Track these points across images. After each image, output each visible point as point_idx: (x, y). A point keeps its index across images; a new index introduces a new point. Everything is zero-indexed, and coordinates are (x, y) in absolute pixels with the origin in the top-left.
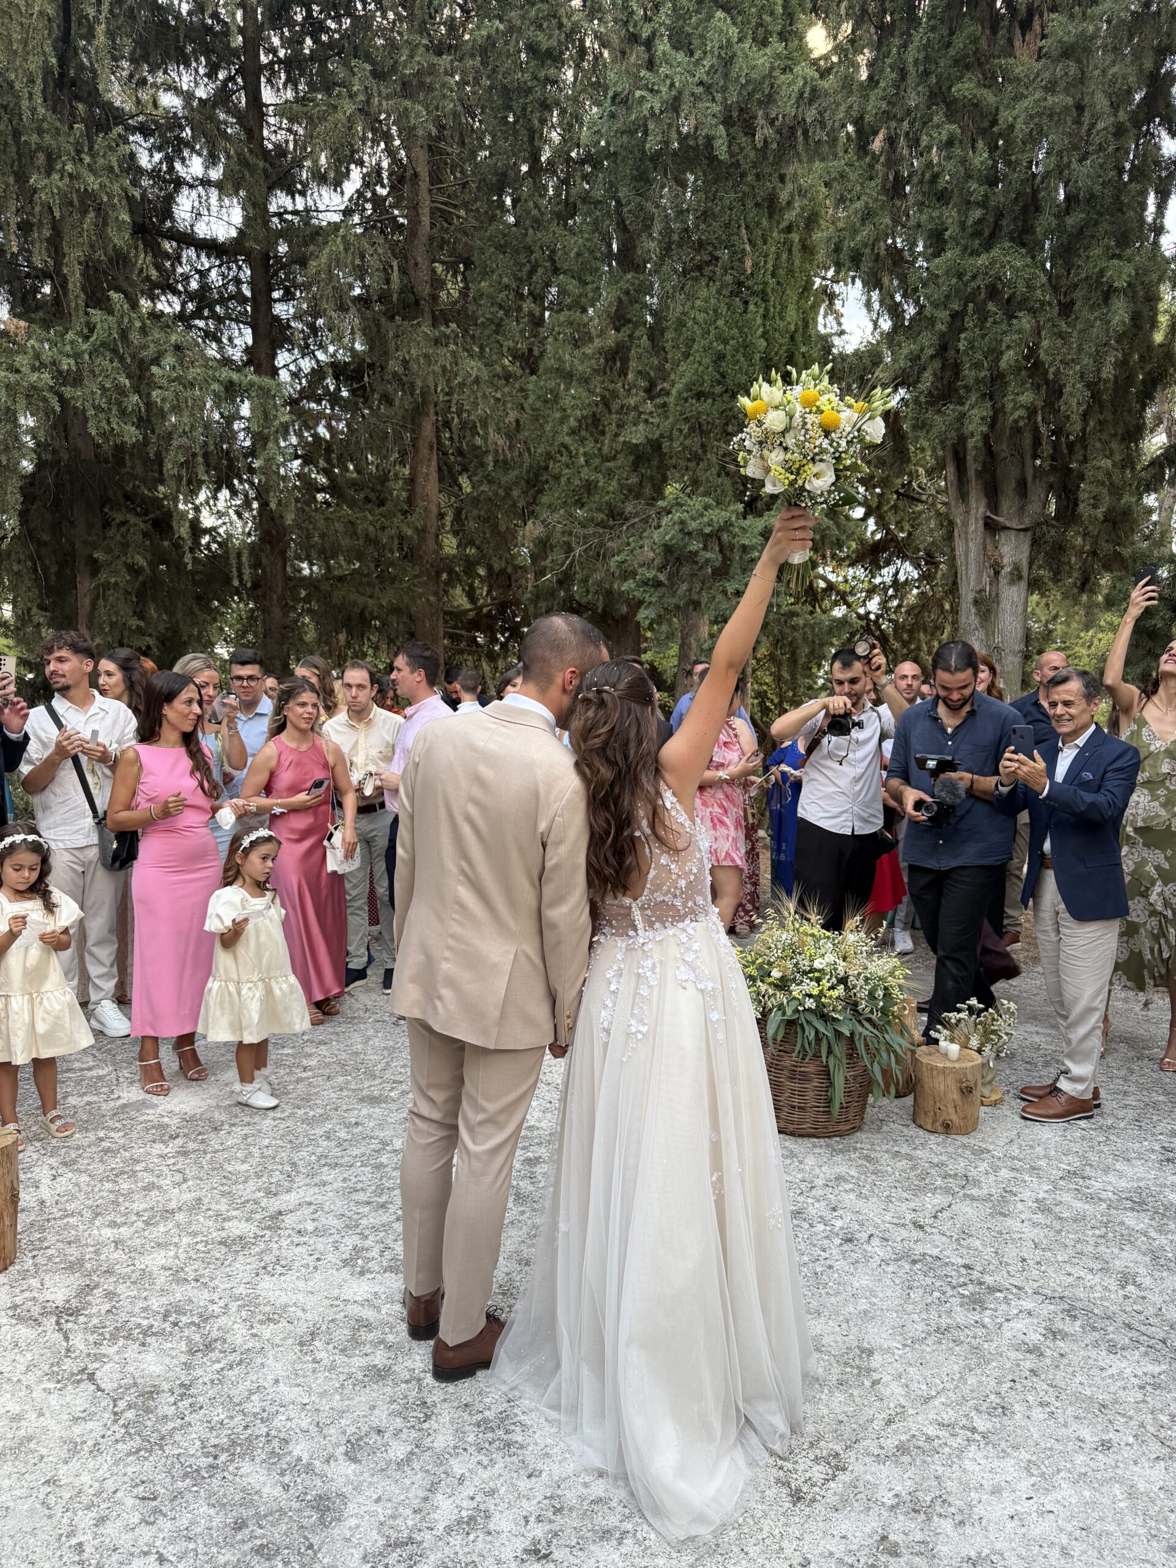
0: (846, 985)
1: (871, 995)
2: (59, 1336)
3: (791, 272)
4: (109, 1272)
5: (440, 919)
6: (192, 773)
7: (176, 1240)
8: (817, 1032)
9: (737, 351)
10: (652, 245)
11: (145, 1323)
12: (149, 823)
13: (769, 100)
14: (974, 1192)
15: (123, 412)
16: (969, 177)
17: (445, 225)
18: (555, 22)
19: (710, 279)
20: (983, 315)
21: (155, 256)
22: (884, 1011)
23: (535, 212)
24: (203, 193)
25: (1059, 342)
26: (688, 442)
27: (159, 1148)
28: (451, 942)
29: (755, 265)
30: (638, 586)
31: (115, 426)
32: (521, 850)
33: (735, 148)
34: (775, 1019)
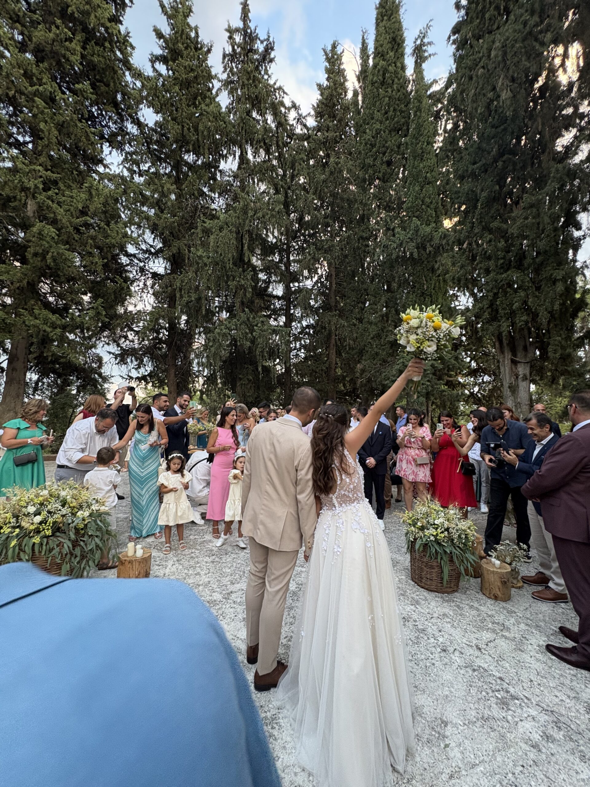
0: (448, 532)
1: (459, 536)
3: (440, 288)
5: (260, 498)
6: (232, 438)
8: (436, 550)
10: (395, 284)
12: (218, 452)
13: (431, 240)
14: (507, 634)
15: (246, 339)
16: (498, 250)
17: (339, 287)
18: (368, 230)
20: (506, 293)
21: (263, 301)
22: (465, 544)
24: (275, 284)
25: (536, 299)
28: (263, 507)
29: (428, 287)
31: (244, 343)
32: (288, 472)
33: (420, 255)
34: (419, 542)
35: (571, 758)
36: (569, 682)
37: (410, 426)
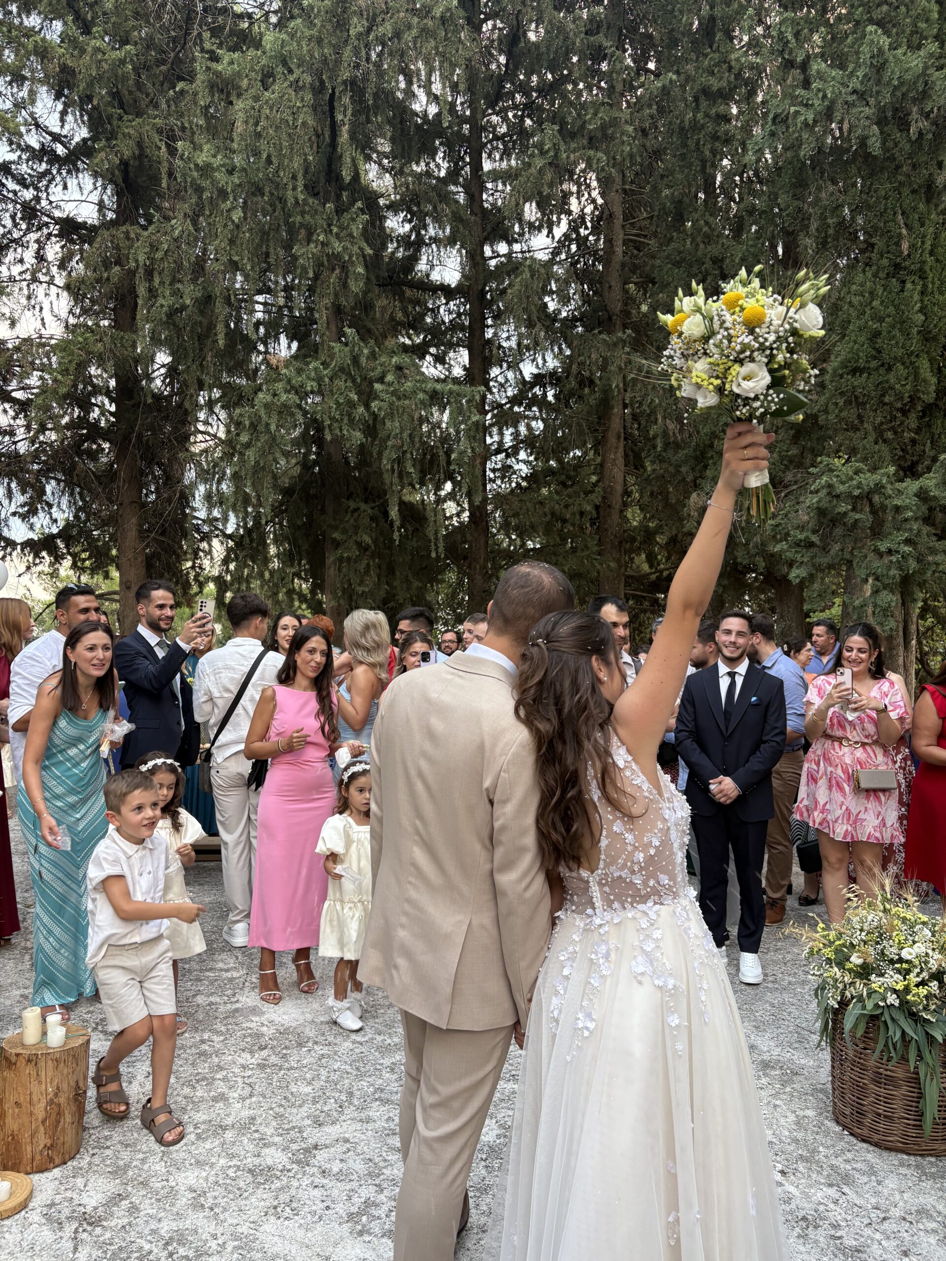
0: (941, 981)
2: (70, 1245)
4: (144, 1184)
5: (398, 882)
6: (317, 715)
7: (213, 1160)
8: (903, 1032)
9: (893, 327)
10: (808, 241)
11: (147, 1247)
12: (277, 754)
13: (925, 95)
15: (351, 421)
17: (635, 252)
18: (725, 66)
19: (867, 264)
21: (401, 301)
23: (706, 229)
24: (435, 249)
26: (844, 414)
27: (245, 1058)
29: (912, 246)
30: (790, 547)
31: (345, 432)
32: (468, 807)
33: (890, 144)
34: (853, 1012)
37: (846, 676)
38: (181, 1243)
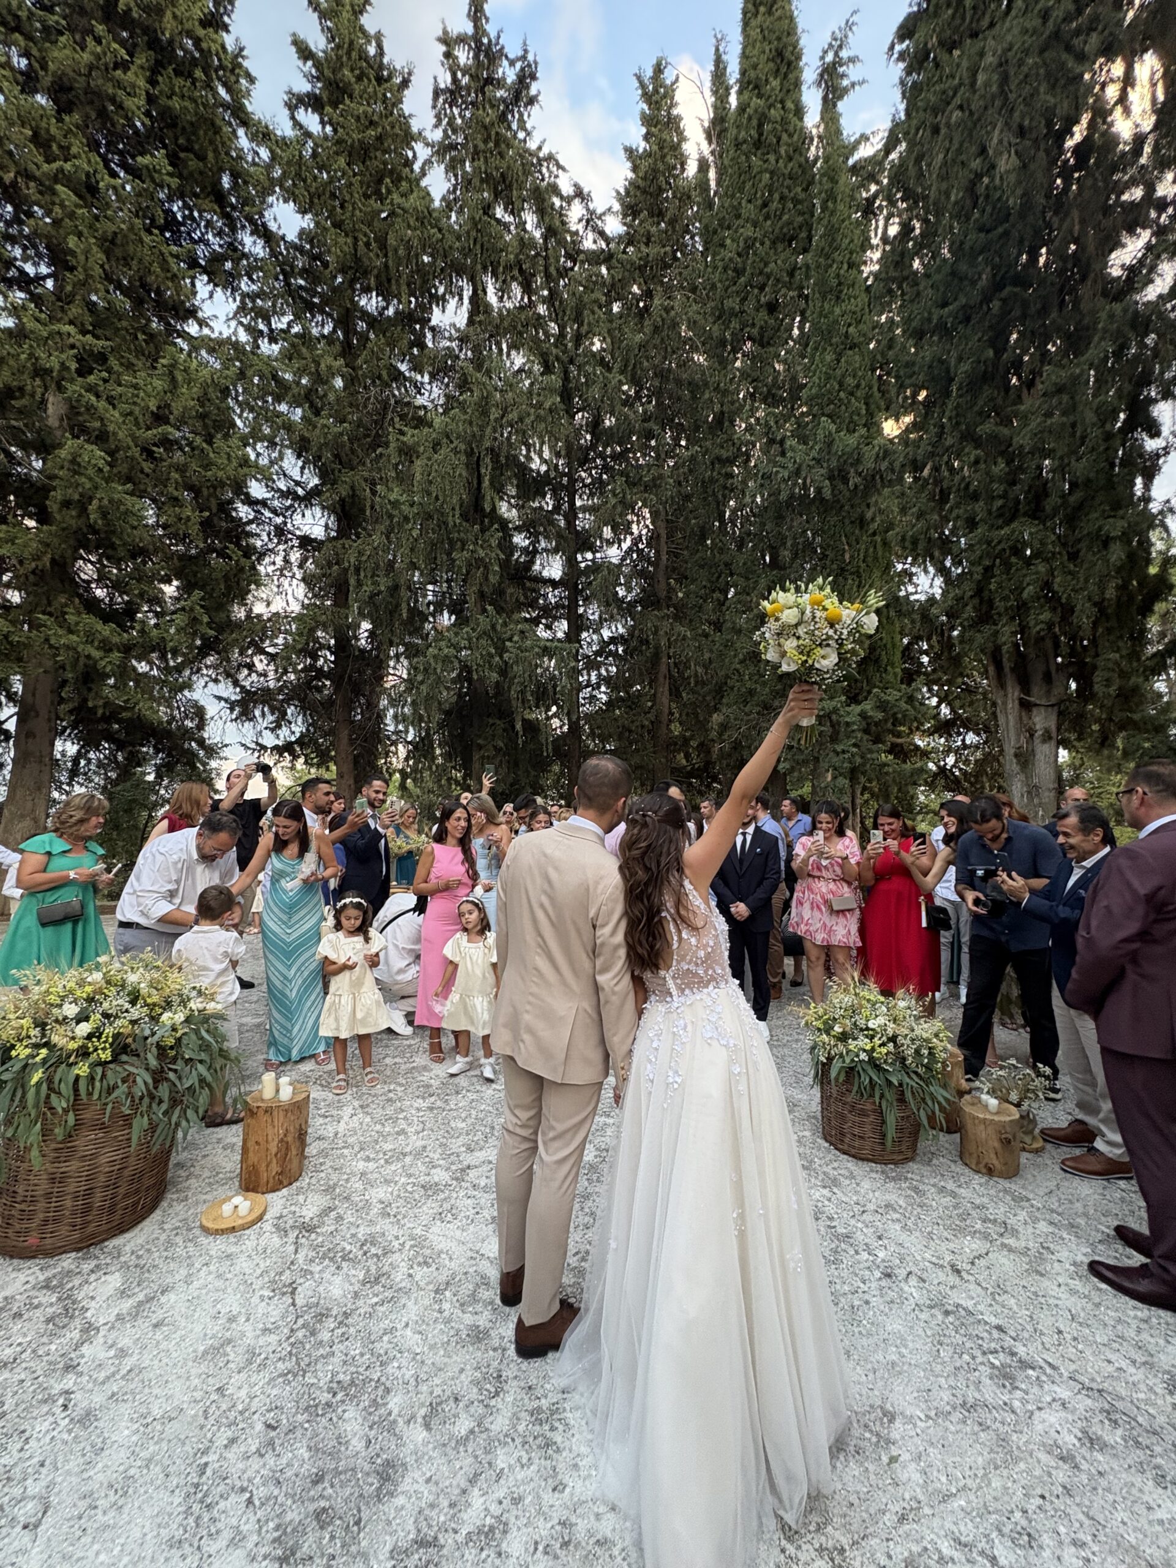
0: (895, 1043)
1: (917, 1052)
2: (292, 1248)
3: (876, 558)
6: (463, 863)
7: (397, 1178)
8: (871, 1079)
13: (858, 461)
14: (1011, 1241)
15: (491, 666)
17: (675, 559)
18: (730, 443)
21: (523, 590)
22: (928, 1068)
24: (545, 556)
25: (1069, 577)
27: (419, 1102)
28: (531, 998)
29: (852, 557)
31: (486, 674)
33: (837, 492)
34: (836, 1065)
35: (1138, 1480)
36: (1133, 1334)
37: (820, 836)
38: (373, 1244)
